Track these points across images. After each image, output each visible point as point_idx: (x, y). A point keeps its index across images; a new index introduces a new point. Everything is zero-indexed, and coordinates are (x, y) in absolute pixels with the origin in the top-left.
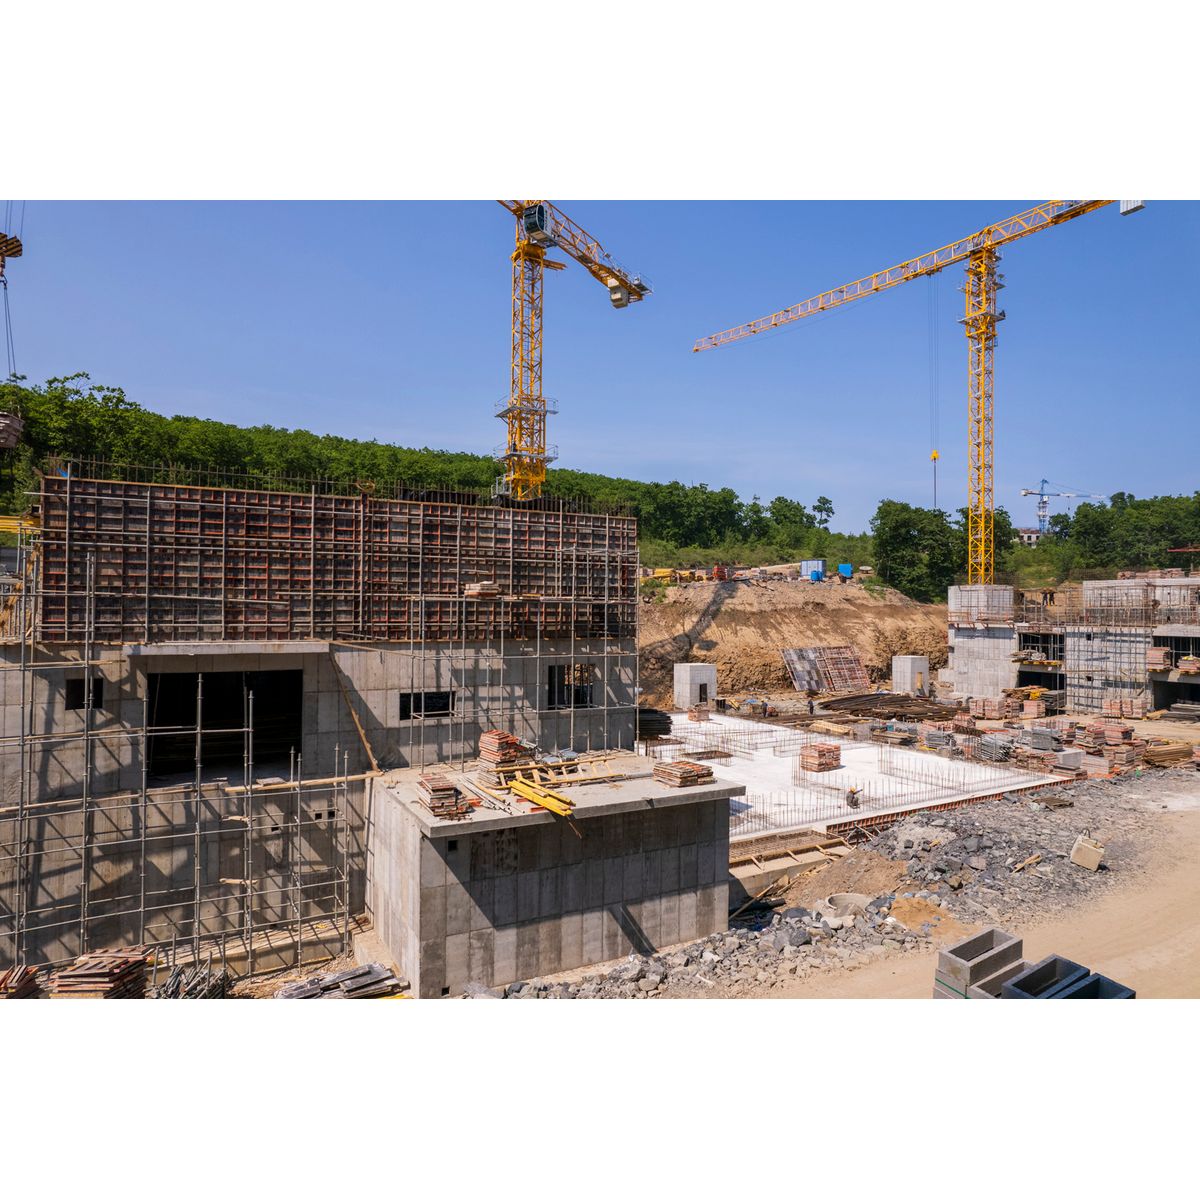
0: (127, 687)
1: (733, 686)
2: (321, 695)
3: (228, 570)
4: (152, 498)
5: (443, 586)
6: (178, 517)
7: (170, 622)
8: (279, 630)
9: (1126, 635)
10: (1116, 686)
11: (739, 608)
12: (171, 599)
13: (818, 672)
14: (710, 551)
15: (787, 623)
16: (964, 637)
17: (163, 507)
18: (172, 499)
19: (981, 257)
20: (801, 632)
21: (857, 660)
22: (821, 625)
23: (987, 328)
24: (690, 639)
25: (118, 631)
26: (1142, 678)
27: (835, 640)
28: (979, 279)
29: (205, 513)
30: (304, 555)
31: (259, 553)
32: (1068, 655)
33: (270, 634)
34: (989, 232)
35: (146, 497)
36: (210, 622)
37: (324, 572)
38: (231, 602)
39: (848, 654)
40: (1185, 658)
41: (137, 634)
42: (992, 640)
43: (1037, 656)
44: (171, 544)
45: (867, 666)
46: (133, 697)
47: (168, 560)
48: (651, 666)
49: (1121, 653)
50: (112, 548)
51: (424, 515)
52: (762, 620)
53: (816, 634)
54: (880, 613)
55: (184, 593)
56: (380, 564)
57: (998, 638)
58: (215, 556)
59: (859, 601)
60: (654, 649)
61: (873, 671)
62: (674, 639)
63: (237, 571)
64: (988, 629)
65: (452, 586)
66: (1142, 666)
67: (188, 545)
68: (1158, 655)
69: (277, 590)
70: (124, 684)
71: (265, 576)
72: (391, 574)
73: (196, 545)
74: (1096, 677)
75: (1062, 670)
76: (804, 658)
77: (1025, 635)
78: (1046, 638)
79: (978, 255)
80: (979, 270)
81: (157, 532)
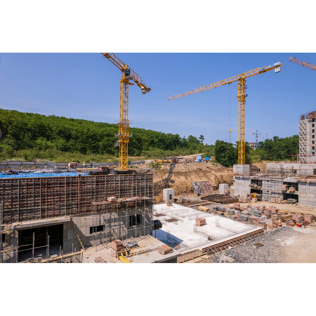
0: (12, 235)
1: (178, 193)
2: (68, 230)
3: (42, 200)
4: (20, 182)
5: (101, 197)
6: (27, 186)
7: (25, 215)
8: (57, 214)
9: (276, 181)
10: (274, 194)
11: (180, 171)
12: (26, 209)
13: (200, 188)
14: (172, 152)
15: (192, 175)
16: (237, 179)
17: (23, 184)
18: (26, 182)
19: (241, 81)
20: (196, 177)
21: (210, 185)
22: (201, 175)
23: (243, 99)
24: (167, 180)
25: (10, 220)
26: (280, 192)
27: (205, 179)
28: (241, 86)
29: (35, 185)
30: (63, 193)
31: (51, 194)
32: (263, 185)
33: (54, 216)
34: (243, 74)
35: (18, 182)
36: (37, 214)
37: (68, 197)
38: (43, 208)
39: (208, 183)
40: (291, 188)
41: (15, 220)
42: (244, 181)
43: (255, 185)
44: (25, 194)
45: (213, 186)
46: (14, 237)
47: (25, 198)
48: (157, 188)
49: (275, 186)
50: (8, 197)
51: (96, 179)
52: (186, 174)
53: (200, 178)
54: (216, 171)
55: (29, 207)
56: (84, 193)
57: (246, 180)
58: (38, 196)
59: (211, 168)
60: (158, 183)
61: (214, 187)
62: (163, 180)
63: (44, 199)
64: (243, 178)
65: (104, 197)
66: (280, 189)
67: (31, 194)
68: (284, 187)
69: (56, 203)
70: (12, 234)
71: (52, 200)
72: (87, 196)
73: (33, 194)
74: (269, 191)
75: (261, 189)
76: (197, 185)
77: (252, 180)
78: (257, 181)
79: (241, 80)
80: (241, 84)
81: (21, 191)
